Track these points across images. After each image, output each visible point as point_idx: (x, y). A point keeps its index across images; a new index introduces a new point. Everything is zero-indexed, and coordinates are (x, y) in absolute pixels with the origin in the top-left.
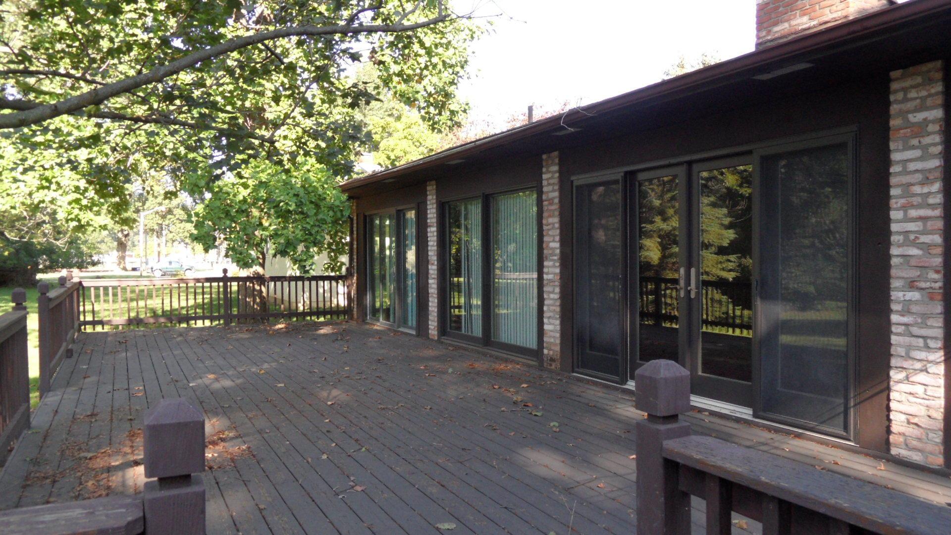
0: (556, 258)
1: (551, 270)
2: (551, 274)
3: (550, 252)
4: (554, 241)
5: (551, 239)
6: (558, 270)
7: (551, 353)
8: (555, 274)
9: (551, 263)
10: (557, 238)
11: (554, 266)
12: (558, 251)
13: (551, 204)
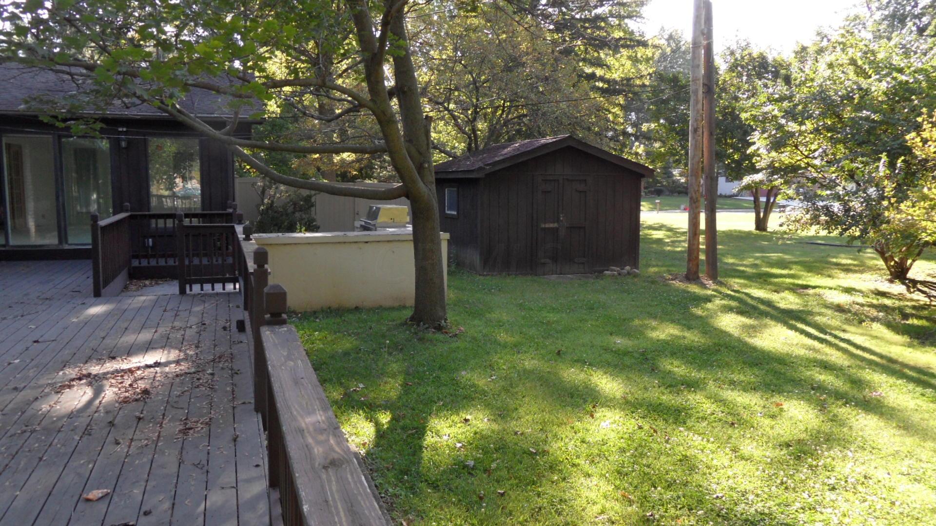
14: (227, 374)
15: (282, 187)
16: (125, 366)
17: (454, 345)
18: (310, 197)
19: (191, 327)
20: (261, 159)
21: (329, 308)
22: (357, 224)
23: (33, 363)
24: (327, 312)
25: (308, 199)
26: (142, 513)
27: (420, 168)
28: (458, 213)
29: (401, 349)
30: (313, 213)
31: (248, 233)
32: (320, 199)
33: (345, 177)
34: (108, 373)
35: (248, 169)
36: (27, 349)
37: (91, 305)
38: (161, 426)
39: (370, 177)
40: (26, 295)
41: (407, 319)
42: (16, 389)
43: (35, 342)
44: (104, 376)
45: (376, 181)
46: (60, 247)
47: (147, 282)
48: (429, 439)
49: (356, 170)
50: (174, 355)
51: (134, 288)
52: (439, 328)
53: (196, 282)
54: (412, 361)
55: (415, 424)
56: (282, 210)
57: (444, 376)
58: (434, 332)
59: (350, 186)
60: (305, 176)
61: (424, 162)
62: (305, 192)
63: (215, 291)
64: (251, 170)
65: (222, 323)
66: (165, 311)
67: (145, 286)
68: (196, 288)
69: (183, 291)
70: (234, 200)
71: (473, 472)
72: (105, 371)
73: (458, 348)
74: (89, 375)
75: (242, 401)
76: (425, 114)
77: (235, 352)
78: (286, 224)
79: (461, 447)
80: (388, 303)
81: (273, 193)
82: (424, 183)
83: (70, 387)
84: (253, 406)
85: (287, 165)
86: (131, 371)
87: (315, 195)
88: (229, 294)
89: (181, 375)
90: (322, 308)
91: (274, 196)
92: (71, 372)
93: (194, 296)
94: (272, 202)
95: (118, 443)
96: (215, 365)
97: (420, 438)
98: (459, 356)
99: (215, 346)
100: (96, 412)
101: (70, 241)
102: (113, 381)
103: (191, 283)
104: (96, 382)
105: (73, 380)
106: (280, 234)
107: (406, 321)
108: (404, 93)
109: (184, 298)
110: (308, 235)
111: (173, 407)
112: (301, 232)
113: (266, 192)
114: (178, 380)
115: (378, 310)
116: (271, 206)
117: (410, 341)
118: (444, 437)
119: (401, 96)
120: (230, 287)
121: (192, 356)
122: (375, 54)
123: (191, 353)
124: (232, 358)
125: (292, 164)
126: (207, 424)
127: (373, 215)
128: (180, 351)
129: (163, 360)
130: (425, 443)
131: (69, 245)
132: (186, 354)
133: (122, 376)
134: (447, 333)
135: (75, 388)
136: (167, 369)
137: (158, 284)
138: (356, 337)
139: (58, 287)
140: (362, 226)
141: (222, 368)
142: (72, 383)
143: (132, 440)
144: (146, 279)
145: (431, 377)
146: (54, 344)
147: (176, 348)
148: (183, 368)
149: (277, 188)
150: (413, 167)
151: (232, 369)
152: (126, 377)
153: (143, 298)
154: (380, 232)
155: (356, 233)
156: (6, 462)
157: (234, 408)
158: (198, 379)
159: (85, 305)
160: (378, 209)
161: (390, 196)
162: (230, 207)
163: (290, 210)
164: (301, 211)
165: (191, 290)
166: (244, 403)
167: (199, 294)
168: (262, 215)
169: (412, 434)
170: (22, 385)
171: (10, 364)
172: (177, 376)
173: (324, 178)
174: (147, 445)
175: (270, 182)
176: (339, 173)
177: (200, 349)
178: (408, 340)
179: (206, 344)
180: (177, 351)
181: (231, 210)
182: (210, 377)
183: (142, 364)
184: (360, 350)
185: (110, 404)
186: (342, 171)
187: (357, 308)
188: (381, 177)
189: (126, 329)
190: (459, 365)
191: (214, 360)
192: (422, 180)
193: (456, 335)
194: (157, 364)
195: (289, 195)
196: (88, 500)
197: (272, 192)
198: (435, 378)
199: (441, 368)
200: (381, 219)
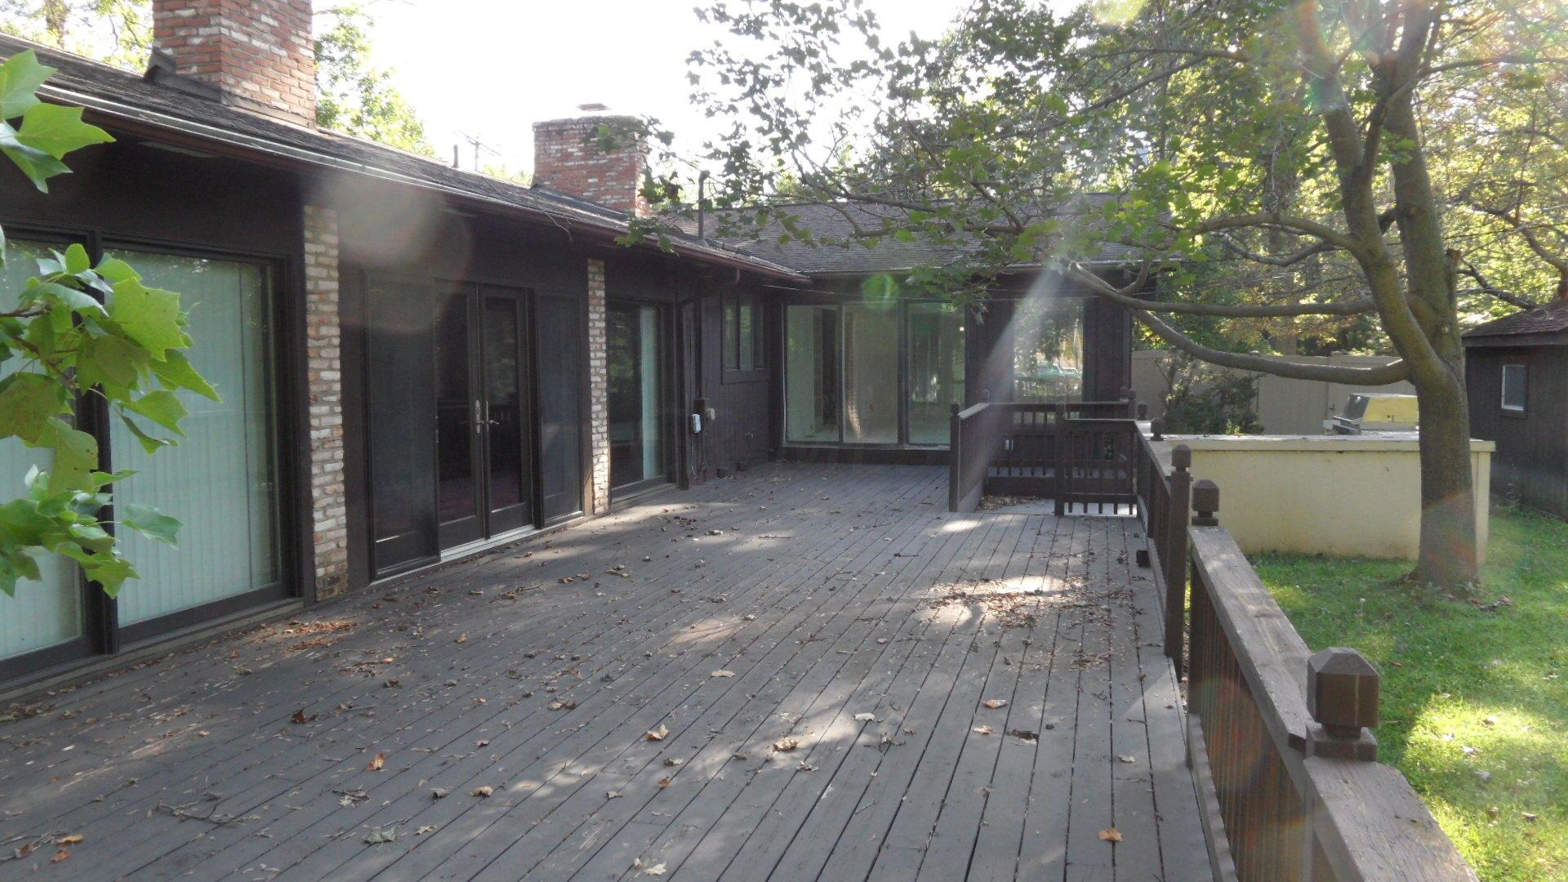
0: (334, 398)
1: (325, 421)
2: (325, 428)
3: (325, 388)
4: (331, 369)
5: (326, 365)
6: (339, 420)
7: (332, 569)
8: (332, 427)
9: (325, 409)
10: (337, 364)
11: (332, 413)
12: (337, 387)
13: (324, 301)
14: (1126, 612)
15: (1203, 366)
16: (1001, 590)
17: (1486, 622)
18: (1249, 381)
19: (1075, 556)
20: (1169, 321)
21: (1274, 551)
22: (1328, 424)
23: (900, 577)
24: (1270, 556)
25: (1245, 384)
26: (1044, 725)
27: (1435, 336)
28: (1526, 409)
29: (1389, 617)
30: (1253, 407)
31: (1157, 430)
32: (1266, 385)
33: (1312, 346)
34: (983, 595)
35: (1147, 338)
36: (890, 562)
37: (948, 521)
38: (1052, 654)
39: (1359, 345)
40: (871, 504)
41: (1404, 576)
42: (890, 600)
43: (896, 555)
44: (980, 598)
45: (1371, 353)
46: (900, 448)
47: (1007, 500)
48: (1419, 735)
49: (1332, 335)
50: (1057, 584)
51: (991, 505)
52: (1463, 595)
53: (1078, 499)
54: (1405, 635)
55: (1398, 713)
56: (1201, 401)
57: (1459, 662)
58: (1451, 599)
59: (1319, 362)
60: (1242, 347)
61: (1443, 325)
62: (1240, 374)
63: (1104, 515)
64: (1152, 339)
65: (1116, 554)
66: (1039, 534)
67: (1005, 504)
68: (1078, 509)
69: (1059, 512)
70: (1130, 387)
71: (1487, 787)
72: (980, 593)
73: (1495, 626)
74: (963, 595)
75: (1148, 642)
76: (1446, 248)
77: (1135, 589)
78: (1207, 422)
79: (1472, 753)
80: (1373, 552)
81: (1187, 375)
82: (1441, 358)
83: (945, 604)
84: (1162, 650)
85: (1210, 330)
86: (1009, 596)
87: (1257, 377)
88: (1122, 519)
89: (1070, 607)
90: (1263, 549)
91: (1189, 380)
92: (943, 590)
93: (1075, 518)
94: (1187, 388)
95: (1007, 663)
96: (1111, 601)
97: (1404, 732)
98: (1492, 638)
99: (1109, 580)
100: (978, 631)
101: (913, 439)
102: (991, 604)
103: (1072, 501)
104: (970, 601)
105: (947, 598)
106: (1201, 437)
107: (1402, 579)
108: (1410, 217)
109: (1062, 520)
110: (1245, 437)
111: (1063, 637)
112: (1232, 433)
113: (1177, 373)
114: (1066, 611)
115: (1356, 561)
116: (1183, 395)
117: (1406, 608)
118: (1445, 737)
119: (1405, 222)
120: (1124, 511)
121: (1080, 589)
122: (1359, 168)
123: (1078, 584)
124: (1131, 596)
125: (1220, 328)
126: (1106, 659)
127: (1357, 409)
128: (1065, 581)
129: (1046, 589)
130: (1412, 739)
131: (912, 444)
132: (1073, 586)
133: (1000, 600)
134: (1476, 603)
135: (951, 606)
136: (1051, 599)
137: (1021, 503)
138: (1315, 594)
139: (905, 496)
140: (1335, 427)
141: (1121, 606)
142: (947, 601)
143: (1022, 663)
144: (1006, 496)
145: (1436, 660)
146: (915, 560)
147: (1059, 578)
148: (1070, 600)
149: (1194, 367)
150: (1423, 334)
151: (1133, 608)
152: (1004, 602)
153: (1009, 517)
154: (1366, 436)
155: (1322, 437)
156: (902, 662)
157: (1138, 648)
158: (1091, 614)
159: (940, 521)
160: (1365, 401)
161: (1380, 379)
162: (1124, 397)
163: (1216, 400)
164: (1232, 403)
165: (1070, 511)
166: (1151, 645)
167: (1082, 516)
168: (1168, 409)
169: (1393, 725)
170: (895, 597)
171: (877, 575)
172: (1065, 607)
173: (1274, 348)
174: (1039, 670)
175: (1184, 357)
176: (1303, 339)
177: (1090, 582)
178: (1402, 606)
179: (1097, 575)
180: (1061, 581)
181: (1126, 401)
182: (1105, 613)
183: (1021, 591)
184: (1320, 611)
185: (992, 624)
186: (1308, 335)
187: (1320, 556)
188: (1381, 345)
189: (995, 551)
190: (1490, 649)
191: (1109, 596)
192: (1438, 353)
193: (1493, 608)
194: (1038, 593)
195: (1215, 379)
196: (987, 706)
197: (1186, 373)
198: (1442, 661)
199: (1456, 650)
200: (1371, 415)
